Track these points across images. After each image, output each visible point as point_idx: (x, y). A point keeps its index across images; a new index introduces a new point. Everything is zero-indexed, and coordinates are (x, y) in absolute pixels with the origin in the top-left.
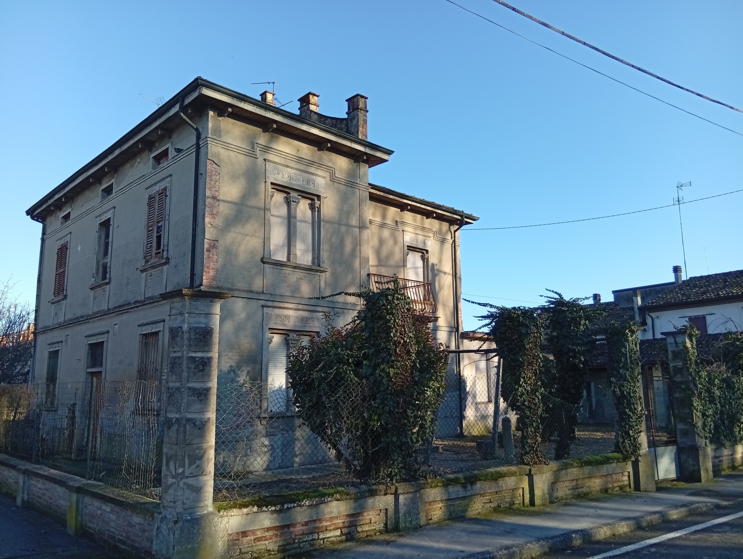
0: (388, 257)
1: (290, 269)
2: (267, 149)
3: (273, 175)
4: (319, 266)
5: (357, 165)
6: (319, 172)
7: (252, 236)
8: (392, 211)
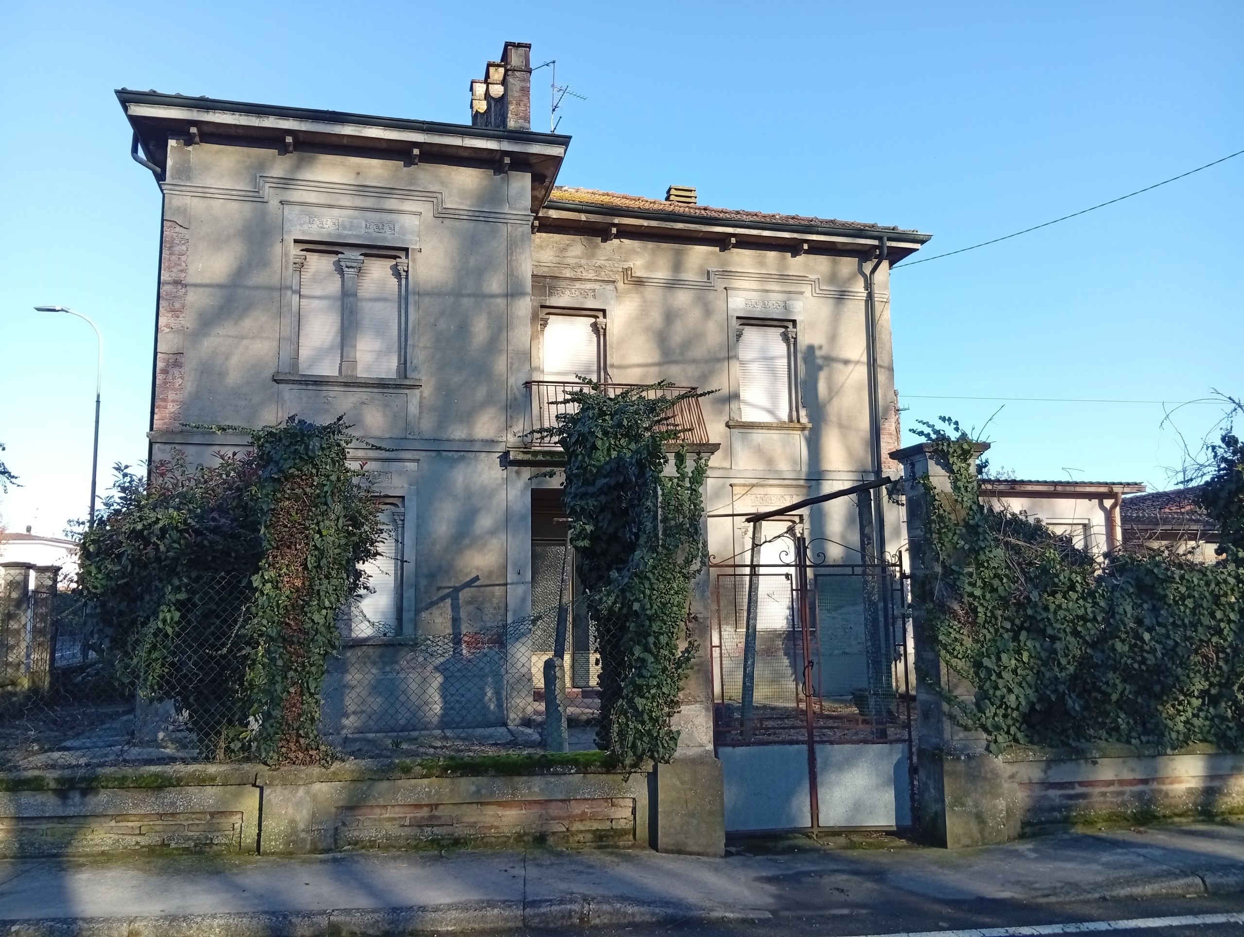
0: (687, 345)
1: (336, 388)
2: (286, 183)
3: (298, 227)
4: (406, 377)
5: (502, 178)
6: (408, 206)
7: (254, 338)
8: (698, 254)
